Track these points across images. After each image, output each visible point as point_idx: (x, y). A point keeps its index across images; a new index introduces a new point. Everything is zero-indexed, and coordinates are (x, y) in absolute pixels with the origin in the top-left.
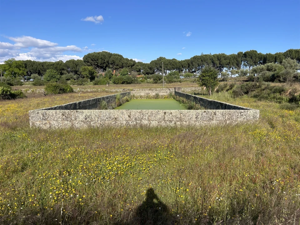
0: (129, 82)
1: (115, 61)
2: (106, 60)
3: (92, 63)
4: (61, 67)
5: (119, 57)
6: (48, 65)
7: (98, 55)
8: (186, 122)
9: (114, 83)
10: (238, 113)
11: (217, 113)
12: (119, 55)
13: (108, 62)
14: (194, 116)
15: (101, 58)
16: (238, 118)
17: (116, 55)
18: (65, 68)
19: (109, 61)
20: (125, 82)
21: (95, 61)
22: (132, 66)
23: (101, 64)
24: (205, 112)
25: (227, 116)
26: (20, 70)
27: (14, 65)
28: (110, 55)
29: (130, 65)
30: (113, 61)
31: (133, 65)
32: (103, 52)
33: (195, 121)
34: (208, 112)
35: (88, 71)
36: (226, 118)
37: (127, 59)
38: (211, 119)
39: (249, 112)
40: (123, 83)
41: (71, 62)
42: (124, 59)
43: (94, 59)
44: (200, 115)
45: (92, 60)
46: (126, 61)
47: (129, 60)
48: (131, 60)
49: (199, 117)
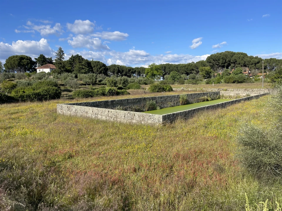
0: (240, 81)
1: (237, 59)
2: (227, 60)
3: (213, 63)
4: (191, 68)
5: (242, 56)
6: (181, 67)
7: (220, 55)
8: (119, 119)
9: (225, 82)
10: (148, 116)
11: (136, 115)
12: (242, 54)
13: (229, 61)
14: (123, 116)
15: (223, 58)
16: (148, 120)
17: (239, 54)
18: (194, 68)
19: (231, 60)
20: (236, 81)
21: (217, 61)
22: (256, 64)
23: (222, 64)
24: (129, 113)
25: (141, 118)
26: (158, 72)
27: (154, 68)
28: (233, 54)
29: (253, 63)
30: (235, 60)
31: (258, 63)
32: (226, 52)
33: (124, 119)
34: (131, 113)
35: (205, 71)
36: (141, 119)
37: (251, 57)
38: (132, 118)
39: (155, 116)
40: (234, 82)
41: (200, 63)
42: (248, 57)
43: (216, 59)
44: (126, 115)
45: (214, 60)
46: (249, 59)
47: (254, 57)
48: (257, 58)
49: (126, 116)
